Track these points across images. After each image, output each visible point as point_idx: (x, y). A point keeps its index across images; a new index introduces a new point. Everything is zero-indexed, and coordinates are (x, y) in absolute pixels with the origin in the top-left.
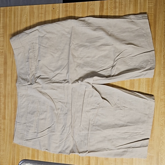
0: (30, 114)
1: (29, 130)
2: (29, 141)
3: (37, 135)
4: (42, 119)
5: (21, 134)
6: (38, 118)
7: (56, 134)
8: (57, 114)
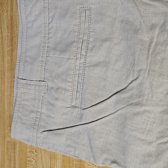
0: (57, 53)
1: (57, 99)
2: (57, 134)
3: (82, 115)
4: (96, 65)
5: (32, 112)
6: (82, 61)
7: (148, 112)
8: (150, 46)
